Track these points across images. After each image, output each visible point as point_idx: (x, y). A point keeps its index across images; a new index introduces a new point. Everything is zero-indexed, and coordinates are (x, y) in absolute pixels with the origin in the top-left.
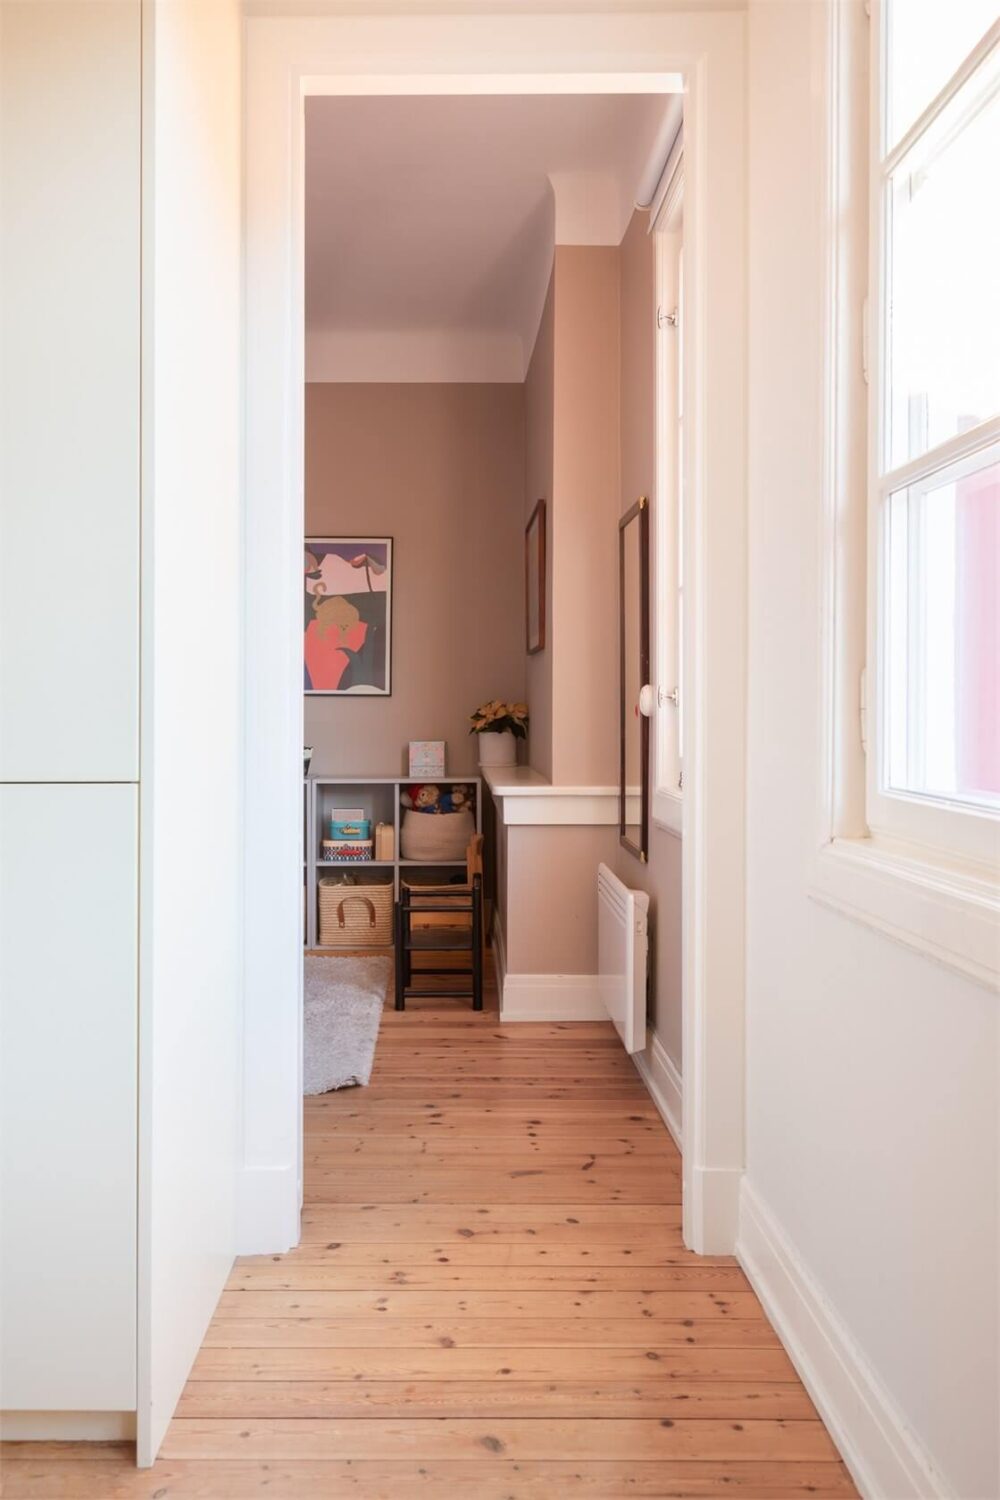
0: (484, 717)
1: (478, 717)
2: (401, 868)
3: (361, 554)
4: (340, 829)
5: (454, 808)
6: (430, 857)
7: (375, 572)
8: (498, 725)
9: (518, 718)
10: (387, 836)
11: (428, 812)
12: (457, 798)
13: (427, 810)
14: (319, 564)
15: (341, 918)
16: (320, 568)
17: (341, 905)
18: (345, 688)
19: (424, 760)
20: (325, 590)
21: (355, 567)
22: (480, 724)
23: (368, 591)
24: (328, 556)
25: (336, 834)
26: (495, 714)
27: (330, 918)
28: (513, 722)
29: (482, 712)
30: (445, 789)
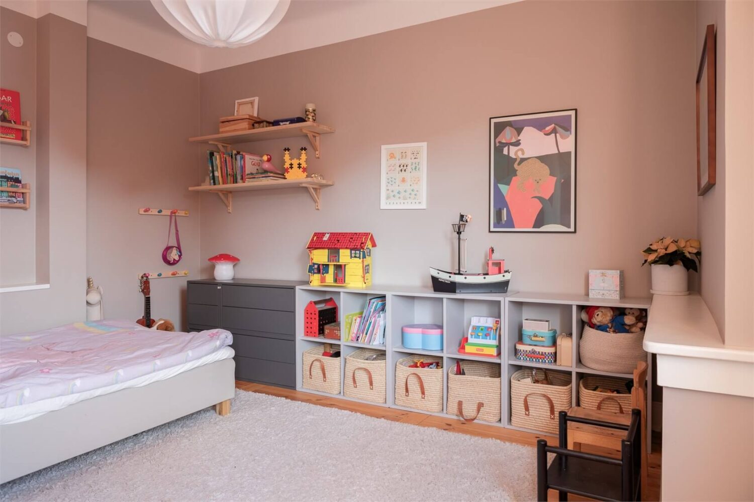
0: (656, 251)
1: (649, 251)
2: (577, 373)
3: (551, 124)
4: (530, 336)
5: (627, 328)
6: (606, 368)
7: (562, 137)
8: (669, 259)
9: (690, 253)
10: (567, 346)
11: (602, 330)
12: (629, 320)
13: (601, 328)
14: (519, 135)
15: (527, 409)
16: (519, 138)
17: (526, 397)
18: (539, 227)
19: (602, 284)
20: (523, 154)
21: (545, 134)
22: (652, 257)
23: (557, 152)
24: (526, 128)
25: (526, 339)
26: (666, 249)
27: (518, 407)
28: (685, 256)
29: (654, 247)
30: (619, 312)
